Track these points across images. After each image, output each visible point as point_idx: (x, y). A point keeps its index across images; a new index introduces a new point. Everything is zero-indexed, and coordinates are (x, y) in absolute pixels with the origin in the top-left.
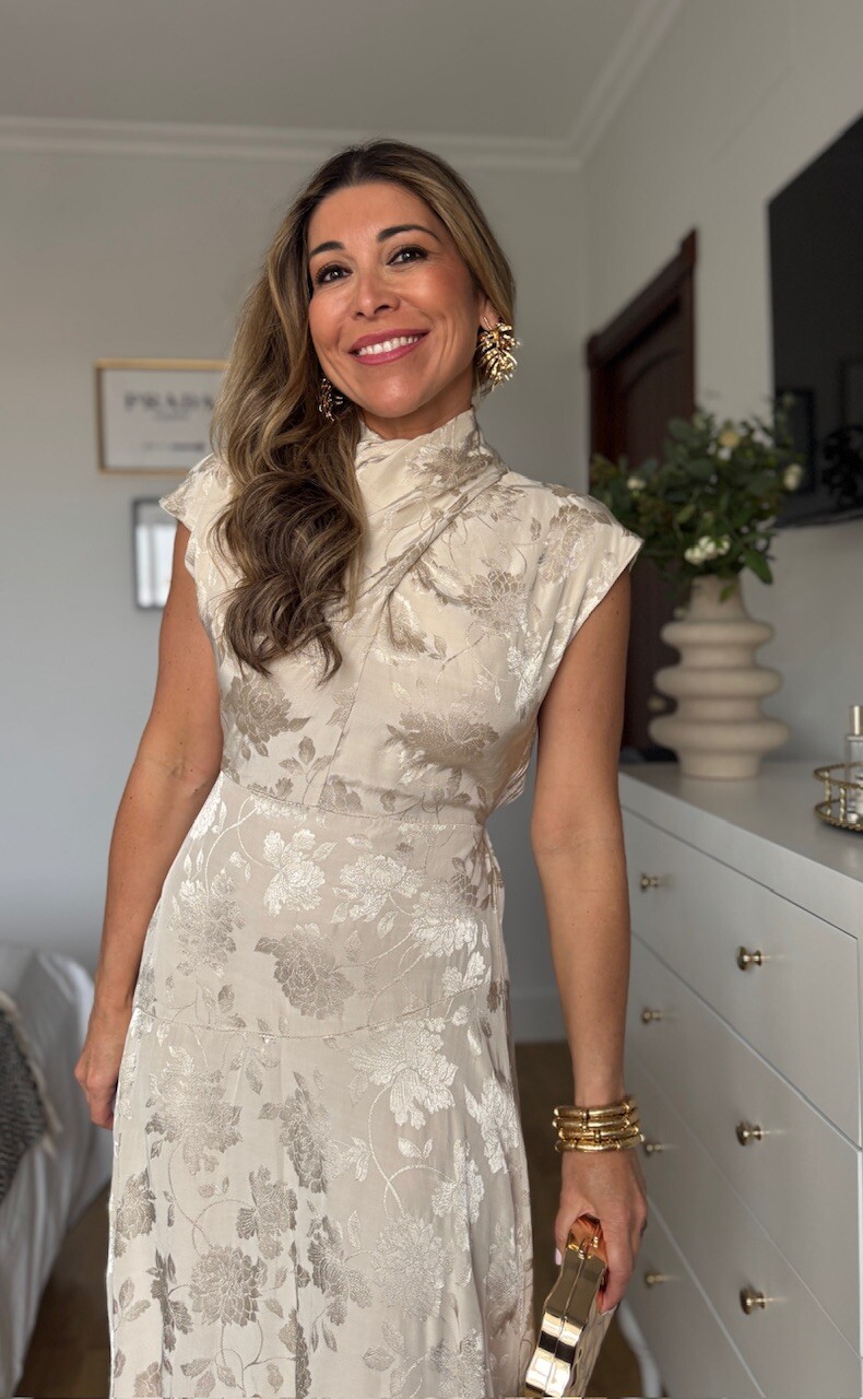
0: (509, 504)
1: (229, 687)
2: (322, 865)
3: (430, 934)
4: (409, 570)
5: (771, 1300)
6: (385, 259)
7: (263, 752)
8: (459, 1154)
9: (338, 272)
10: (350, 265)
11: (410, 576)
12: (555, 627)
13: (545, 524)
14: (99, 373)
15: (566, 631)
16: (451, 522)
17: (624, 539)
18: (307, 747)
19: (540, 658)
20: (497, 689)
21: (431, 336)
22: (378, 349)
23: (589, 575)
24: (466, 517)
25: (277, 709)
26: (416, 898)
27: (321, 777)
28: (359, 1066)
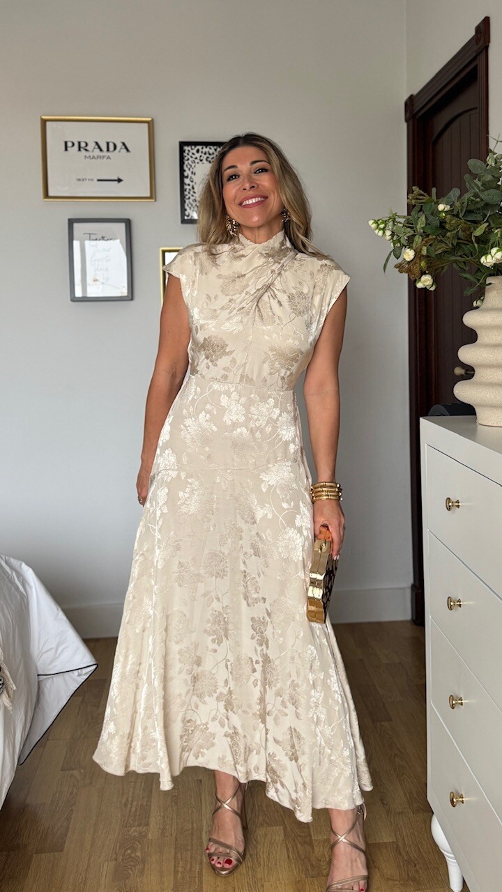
0: (301, 265)
2: (243, 405)
3: (284, 432)
4: (266, 291)
6: (253, 171)
7: (216, 365)
8: (301, 505)
10: (240, 174)
11: (266, 294)
12: (321, 312)
13: (315, 273)
15: (325, 313)
16: (280, 274)
17: (343, 277)
18: (234, 361)
19: (316, 323)
20: (302, 336)
21: (269, 198)
23: (332, 291)
24: (285, 271)
25: (223, 347)
26: (277, 419)
27: (240, 372)
28: (264, 479)
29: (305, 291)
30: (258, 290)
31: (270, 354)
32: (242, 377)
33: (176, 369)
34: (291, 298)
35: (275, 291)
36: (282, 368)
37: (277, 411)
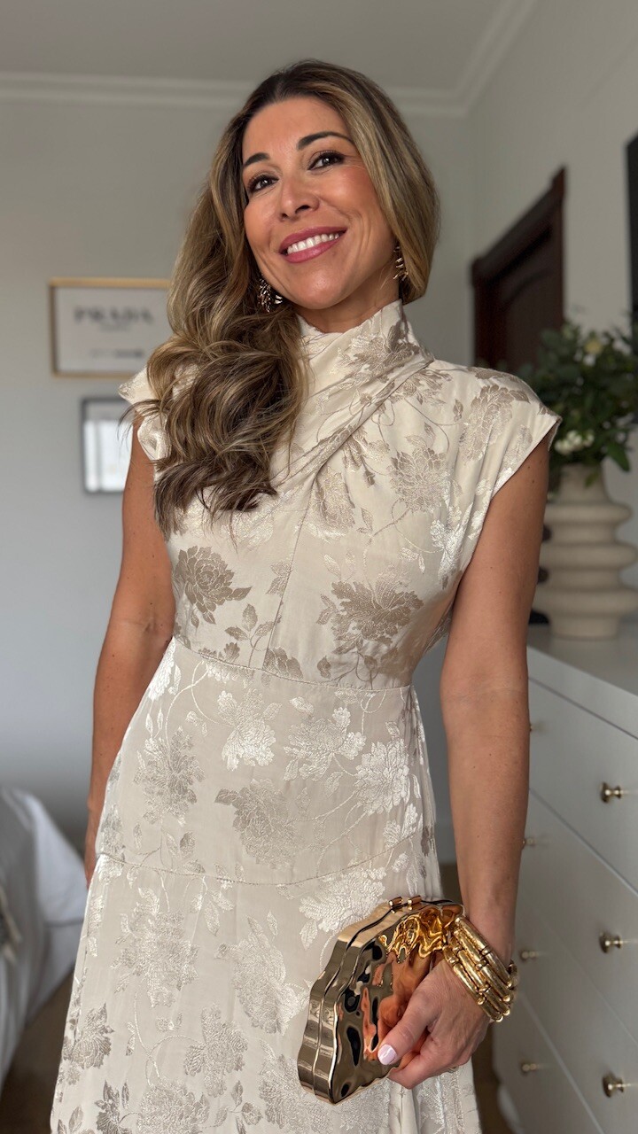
0: (435, 387)
1: (176, 559)
4: (341, 447)
5: (629, 1085)
6: (306, 163)
7: (211, 620)
9: (267, 180)
10: (277, 174)
11: (342, 454)
12: (475, 500)
13: (467, 405)
14: (52, 290)
15: (485, 501)
16: (380, 405)
17: (539, 417)
18: (250, 610)
19: (461, 531)
20: (421, 560)
21: (348, 234)
22: (302, 246)
24: (394, 400)
25: (222, 578)
26: (358, 760)
27: (264, 642)
28: (309, 914)
29: (439, 447)
30: (322, 442)
31: (337, 601)
32: (270, 655)
33: (155, 615)
34: (399, 463)
35: (364, 449)
36: (366, 636)
37: (358, 740)
